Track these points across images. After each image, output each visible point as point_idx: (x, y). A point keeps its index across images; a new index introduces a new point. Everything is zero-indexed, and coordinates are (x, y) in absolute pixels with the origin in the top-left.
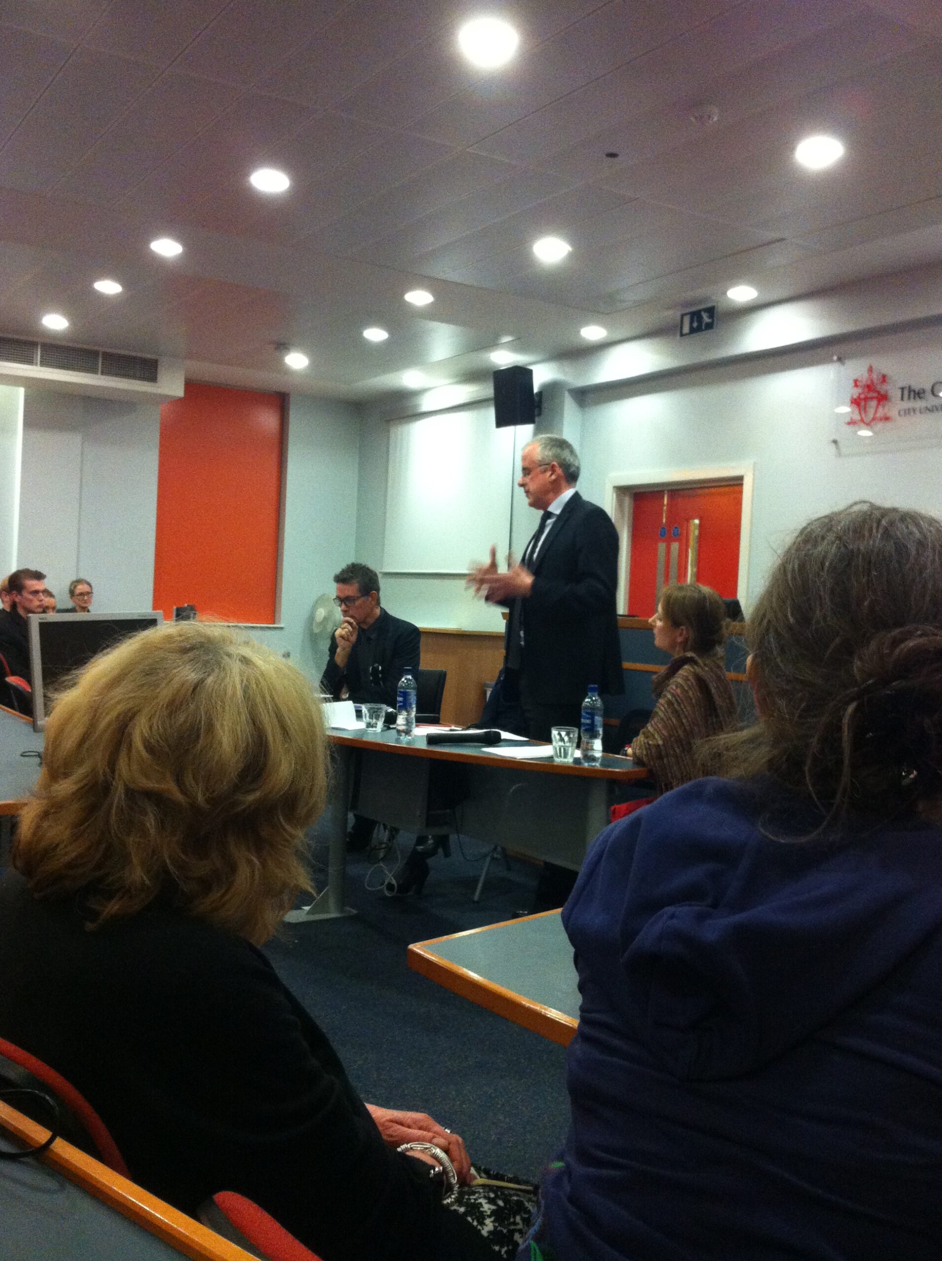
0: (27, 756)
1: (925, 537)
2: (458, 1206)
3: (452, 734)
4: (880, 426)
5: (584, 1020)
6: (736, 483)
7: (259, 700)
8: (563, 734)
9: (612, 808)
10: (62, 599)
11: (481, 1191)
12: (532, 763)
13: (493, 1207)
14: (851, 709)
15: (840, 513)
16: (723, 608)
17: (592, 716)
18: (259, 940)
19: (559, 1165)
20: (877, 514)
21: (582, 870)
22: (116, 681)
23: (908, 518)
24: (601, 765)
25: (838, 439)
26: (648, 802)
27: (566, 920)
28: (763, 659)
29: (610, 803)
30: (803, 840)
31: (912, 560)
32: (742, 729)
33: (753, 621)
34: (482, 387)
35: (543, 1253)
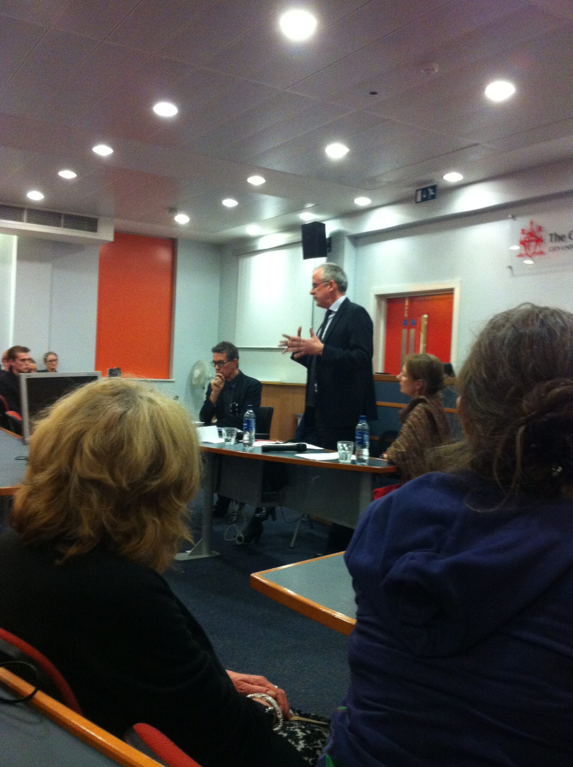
0: (20, 459)
1: (566, 325)
2: (283, 733)
3: (278, 446)
4: (537, 257)
5: (359, 621)
6: (450, 292)
7: (159, 424)
8: (345, 445)
9: (375, 490)
10: (40, 364)
11: (297, 724)
12: (326, 463)
13: (304, 734)
14: (521, 429)
15: (514, 310)
16: (443, 369)
17: (362, 434)
18: (160, 570)
19: (343, 708)
20: (537, 311)
21: (357, 528)
22: (73, 413)
23: (556, 313)
24: (369, 464)
25: (512, 265)
26: (398, 487)
27: (348, 560)
28: (467, 400)
29: (373, 487)
30: (492, 510)
31: (558, 339)
32: (454, 442)
33: (461, 376)
34: (296, 235)
35: (334, 762)
